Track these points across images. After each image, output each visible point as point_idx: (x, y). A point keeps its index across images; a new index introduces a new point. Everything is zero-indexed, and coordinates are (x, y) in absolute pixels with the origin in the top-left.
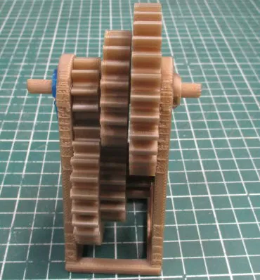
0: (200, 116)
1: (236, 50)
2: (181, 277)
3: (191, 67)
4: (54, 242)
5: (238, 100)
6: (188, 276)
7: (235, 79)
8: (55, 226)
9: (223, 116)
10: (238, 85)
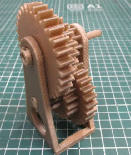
0: (96, 65)
1: (117, 34)
2: (77, 149)
3: (94, 42)
4: (13, 128)
5: (115, 58)
6: (81, 148)
7: (115, 48)
8: (15, 120)
9: (107, 65)
10: (116, 51)
